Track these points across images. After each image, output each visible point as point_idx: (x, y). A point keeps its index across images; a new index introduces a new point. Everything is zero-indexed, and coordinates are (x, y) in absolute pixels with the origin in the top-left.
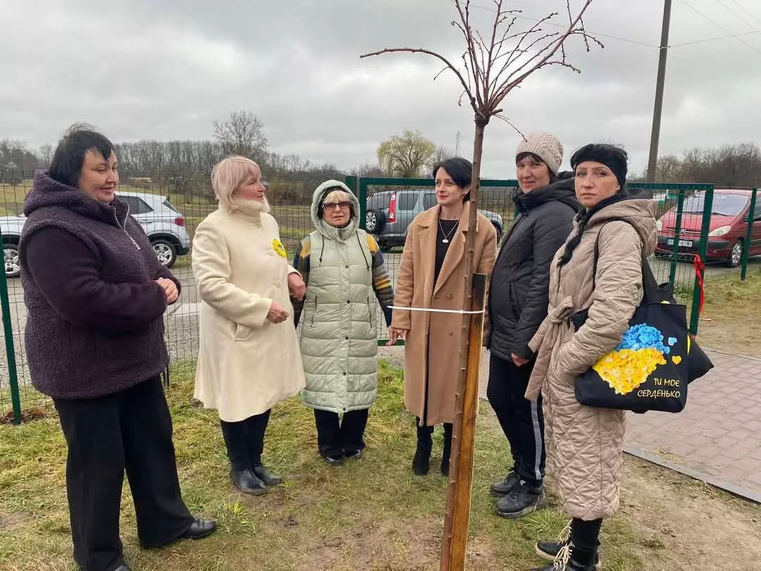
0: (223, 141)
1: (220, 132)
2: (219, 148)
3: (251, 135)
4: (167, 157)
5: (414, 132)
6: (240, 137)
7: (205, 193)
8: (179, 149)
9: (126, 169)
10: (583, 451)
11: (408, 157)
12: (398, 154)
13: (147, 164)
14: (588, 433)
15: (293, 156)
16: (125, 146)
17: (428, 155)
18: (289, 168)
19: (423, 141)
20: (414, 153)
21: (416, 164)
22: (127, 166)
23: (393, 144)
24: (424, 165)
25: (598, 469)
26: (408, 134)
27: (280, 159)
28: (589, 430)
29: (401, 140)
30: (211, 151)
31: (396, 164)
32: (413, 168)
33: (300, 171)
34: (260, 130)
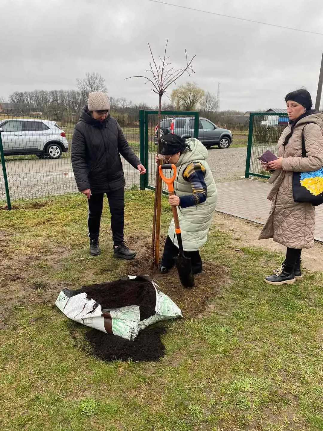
0: (82, 90)
1: (80, 85)
2: (80, 94)
3: (98, 86)
4: (50, 100)
5: (192, 83)
6: (92, 88)
7: (73, 121)
8: (57, 95)
9: (27, 107)
10: (298, 221)
11: (188, 98)
12: (183, 96)
13: (39, 104)
14: (301, 214)
15: (122, 99)
16: (26, 93)
17: (201, 97)
18: (120, 105)
19: (198, 89)
20: (193, 96)
21: (193, 102)
22: (28, 106)
23: (180, 90)
24: (198, 103)
25: (304, 228)
26: (189, 85)
27: (115, 100)
28: (301, 213)
29: (185, 88)
30: (75, 96)
31: (182, 102)
32: (192, 105)
33: (126, 108)
34: (103, 83)
